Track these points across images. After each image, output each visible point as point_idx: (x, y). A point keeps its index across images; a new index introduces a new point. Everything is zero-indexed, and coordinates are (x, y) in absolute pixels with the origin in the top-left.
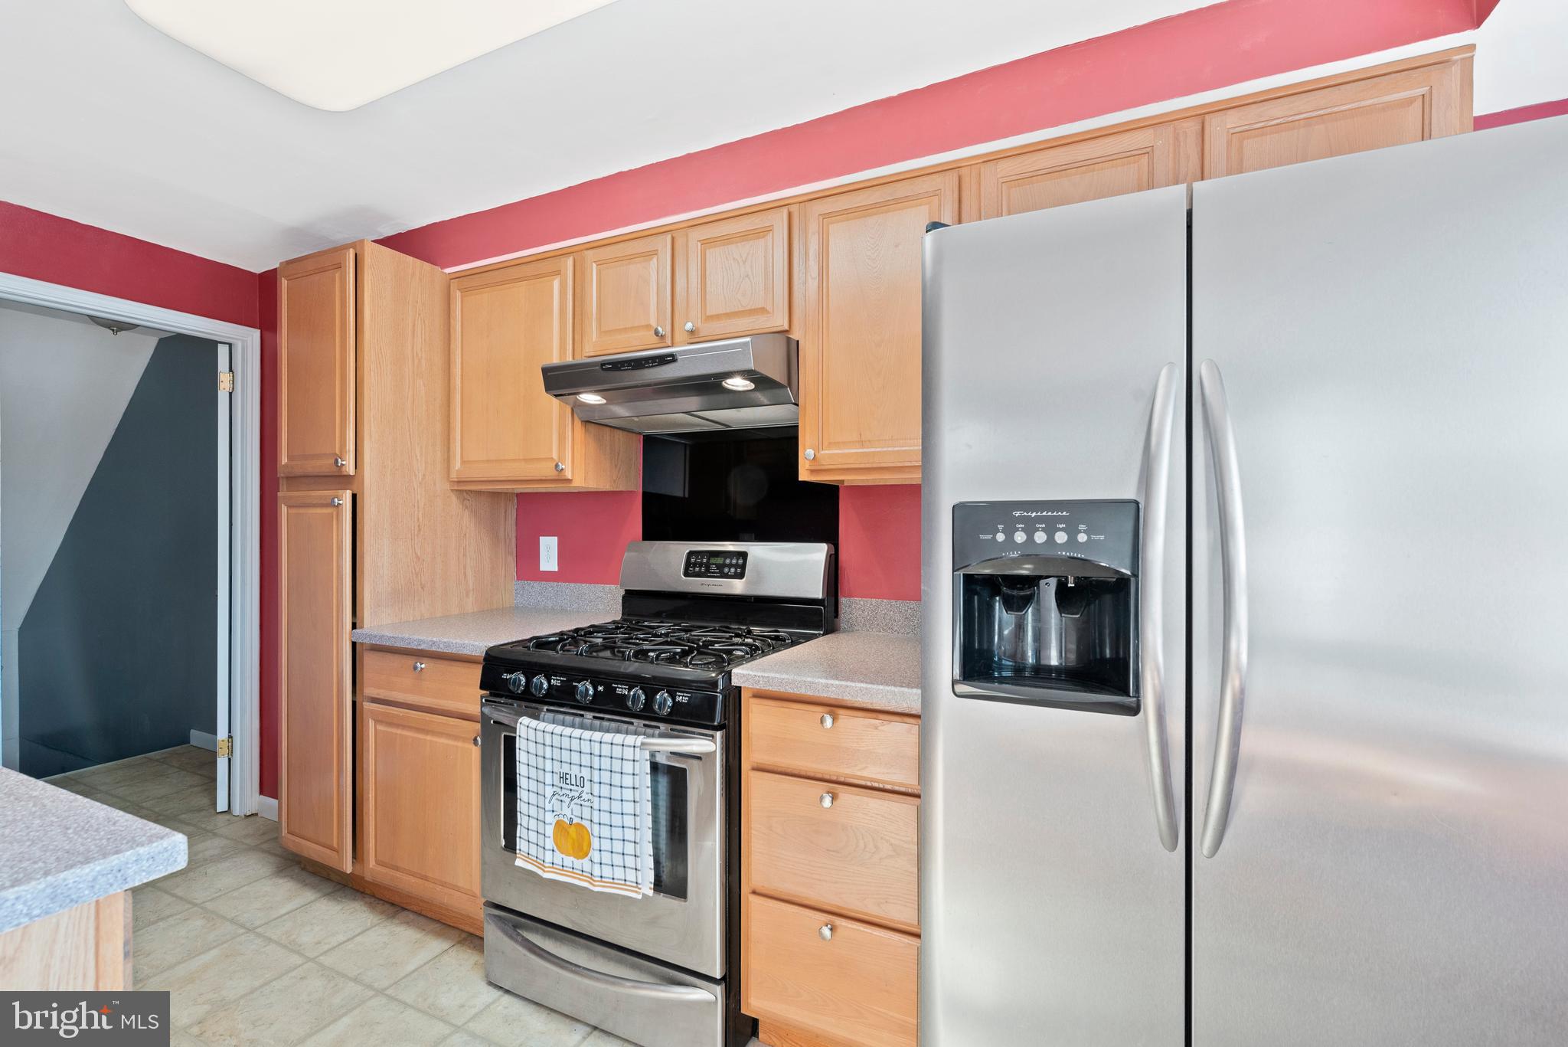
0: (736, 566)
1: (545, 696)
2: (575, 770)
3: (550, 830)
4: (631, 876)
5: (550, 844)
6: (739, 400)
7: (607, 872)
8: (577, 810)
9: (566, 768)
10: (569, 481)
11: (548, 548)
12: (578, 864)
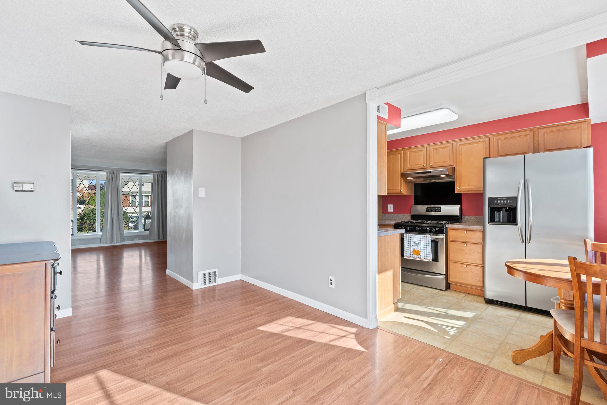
0: (439, 209)
1: (409, 230)
2: (417, 241)
3: (412, 251)
4: (428, 258)
5: (412, 253)
6: (443, 178)
7: (423, 257)
8: (417, 248)
9: (415, 241)
10: (403, 193)
11: (390, 207)
12: (417, 256)
